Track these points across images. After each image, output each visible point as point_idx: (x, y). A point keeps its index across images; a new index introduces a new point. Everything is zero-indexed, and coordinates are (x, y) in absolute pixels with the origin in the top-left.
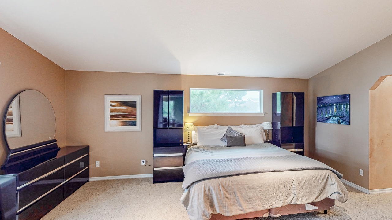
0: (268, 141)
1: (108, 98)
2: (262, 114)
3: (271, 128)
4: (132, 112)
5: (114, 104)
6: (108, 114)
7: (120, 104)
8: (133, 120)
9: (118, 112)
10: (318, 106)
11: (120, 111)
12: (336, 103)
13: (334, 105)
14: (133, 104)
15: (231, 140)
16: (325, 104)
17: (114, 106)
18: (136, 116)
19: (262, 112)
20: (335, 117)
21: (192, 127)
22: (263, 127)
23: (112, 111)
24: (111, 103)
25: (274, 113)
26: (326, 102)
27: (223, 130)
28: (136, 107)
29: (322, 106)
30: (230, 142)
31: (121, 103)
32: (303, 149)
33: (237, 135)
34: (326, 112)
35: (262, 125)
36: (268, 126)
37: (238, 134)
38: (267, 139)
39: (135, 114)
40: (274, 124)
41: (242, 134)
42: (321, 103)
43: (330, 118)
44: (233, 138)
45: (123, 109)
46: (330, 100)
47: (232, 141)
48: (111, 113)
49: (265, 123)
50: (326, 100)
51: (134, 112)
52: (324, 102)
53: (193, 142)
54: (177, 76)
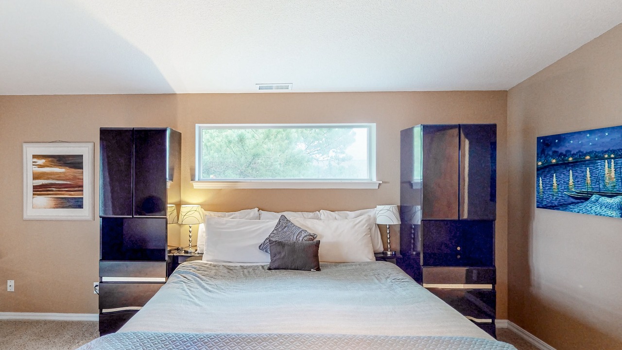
0: (389, 253)
1: (30, 150)
2: (374, 183)
3: (395, 221)
4: (75, 178)
5: (41, 162)
6: (29, 183)
7: (52, 161)
8: (76, 195)
9: (48, 179)
10: (540, 163)
11: (52, 176)
12: (613, 152)
13: (604, 159)
14: (75, 162)
15: (280, 253)
16: (565, 156)
17: (41, 166)
18: (82, 186)
19: (374, 179)
20: (611, 197)
21: (196, 215)
22: (375, 219)
23: (36, 177)
24: (35, 160)
25: (406, 183)
26: (568, 151)
27: (268, 223)
28: (83, 169)
29: (554, 161)
30: (278, 257)
31: (55, 160)
32: (491, 285)
33: (301, 239)
34: (571, 181)
35: (372, 212)
36: (387, 215)
37: (303, 236)
38: (386, 249)
39: (80, 184)
40: (404, 212)
41: (313, 237)
42: (551, 153)
43: (587, 199)
44: (286, 247)
45: (57, 173)
46: (588, 144)
47: (283, 255)
48: (34, 181)
49: (379, 207)
50: (572, 145)
51: (79, 179)
52: (562, 150)
53: (198, 249)
54: (169, 97)
